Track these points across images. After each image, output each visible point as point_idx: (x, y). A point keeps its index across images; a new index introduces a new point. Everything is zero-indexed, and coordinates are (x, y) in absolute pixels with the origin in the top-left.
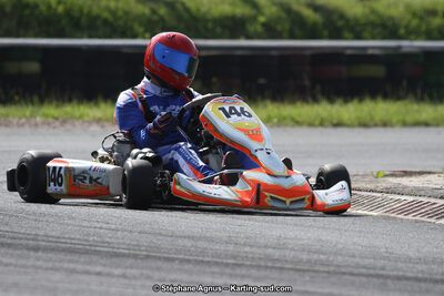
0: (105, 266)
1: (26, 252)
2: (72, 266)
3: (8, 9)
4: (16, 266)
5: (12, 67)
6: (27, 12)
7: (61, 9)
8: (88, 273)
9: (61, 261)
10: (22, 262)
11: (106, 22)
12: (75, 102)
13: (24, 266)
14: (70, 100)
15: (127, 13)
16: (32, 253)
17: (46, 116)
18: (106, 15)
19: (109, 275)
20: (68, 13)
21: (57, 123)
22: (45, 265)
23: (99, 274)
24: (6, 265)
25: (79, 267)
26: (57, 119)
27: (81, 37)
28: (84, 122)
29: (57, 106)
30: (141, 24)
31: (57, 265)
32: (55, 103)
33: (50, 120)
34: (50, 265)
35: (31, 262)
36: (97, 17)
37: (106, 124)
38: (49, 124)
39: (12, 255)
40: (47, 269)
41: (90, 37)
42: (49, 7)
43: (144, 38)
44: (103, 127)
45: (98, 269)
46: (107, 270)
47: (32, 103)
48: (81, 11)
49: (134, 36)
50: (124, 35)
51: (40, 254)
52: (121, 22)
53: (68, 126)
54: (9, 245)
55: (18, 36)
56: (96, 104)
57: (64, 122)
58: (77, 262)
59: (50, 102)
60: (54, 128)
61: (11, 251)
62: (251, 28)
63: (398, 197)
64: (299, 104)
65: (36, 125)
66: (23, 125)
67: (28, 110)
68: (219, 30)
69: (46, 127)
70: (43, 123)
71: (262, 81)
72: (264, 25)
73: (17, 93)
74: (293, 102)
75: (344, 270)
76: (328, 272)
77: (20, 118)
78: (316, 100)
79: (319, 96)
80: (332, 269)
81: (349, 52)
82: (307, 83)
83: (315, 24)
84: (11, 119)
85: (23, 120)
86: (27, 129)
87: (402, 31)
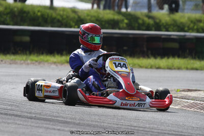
0: (61, 126)
1: (27, 119)
2: (47, 126)
3: (16, 14)
4: (23, 125)
5: (18, 39)
6: (25, 15)
7: (39, 14)
8: (54, 129)
9: (42, 124)
10: (25, 123)
11: (59, 21)
12: (45, 54)
13: (26, 125)
14: (42, 54)
15: (67, 17)
16: (29, 120)
17: (32, 60)
18: (59, 17)
19: (63, 130)
20: (42, 16)
21: (37, 64)
22: (36, 125)
23: (59, 130)
24: (19, 124)
25: (51, 126)
26: (37, 61)
27: (47, 26)
28: (49, 63)
29: (37, 56)
30: (73, 22)
31: (41, 125)
32: (36, 55)
33: (34, 62)
34: (37, 125)
35: (29, 124)
36: (55, 18)
37: (58, 64)
38: (33, 63)
39: (21, 120)
40: (36, 127)
41: (52, 26)
42: (34, 13)
43: (74, 28)
44: (57, 65)
45: (59, 128)
46: (62, 128)
47: (26, 54)
48: (48, 15)
49: (71, 27)
50: (66, 26)
51: (33, 120)
52: (65, 21)
53: (42, 65)
54: (20, 116)
55: (20, 25)
56: (54, 56)
57: (40, 63)
58: (49, 124)
59: (34, 54)
60: (36, 65)
61: (20, 118)
62: (121, 25)
63: (187, 101)
64: (141, 59)
65: (28, 64)
66: (22, 64)
67: (24, 57)
68: (107, 25)
69: (32, 65)
70: (31, 63)
71: (125, 48)
72: (127, 24)
73: (20, 50)
74: (139, 58)
75: (165, 132)
76: (158, 133)
77: (21, 61)
78: (149, 57)
79: (150, 56)
80: (159, 131)
81: (163, 37)
82: (145, 49)
83: (149, 24)
84: (17, 61)
85: (22, 62)
86: (24, 66)
87: (186, 29)
